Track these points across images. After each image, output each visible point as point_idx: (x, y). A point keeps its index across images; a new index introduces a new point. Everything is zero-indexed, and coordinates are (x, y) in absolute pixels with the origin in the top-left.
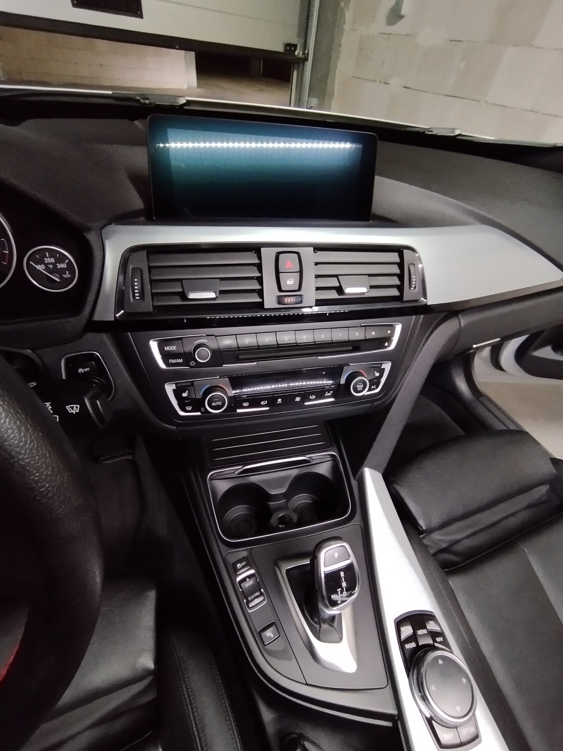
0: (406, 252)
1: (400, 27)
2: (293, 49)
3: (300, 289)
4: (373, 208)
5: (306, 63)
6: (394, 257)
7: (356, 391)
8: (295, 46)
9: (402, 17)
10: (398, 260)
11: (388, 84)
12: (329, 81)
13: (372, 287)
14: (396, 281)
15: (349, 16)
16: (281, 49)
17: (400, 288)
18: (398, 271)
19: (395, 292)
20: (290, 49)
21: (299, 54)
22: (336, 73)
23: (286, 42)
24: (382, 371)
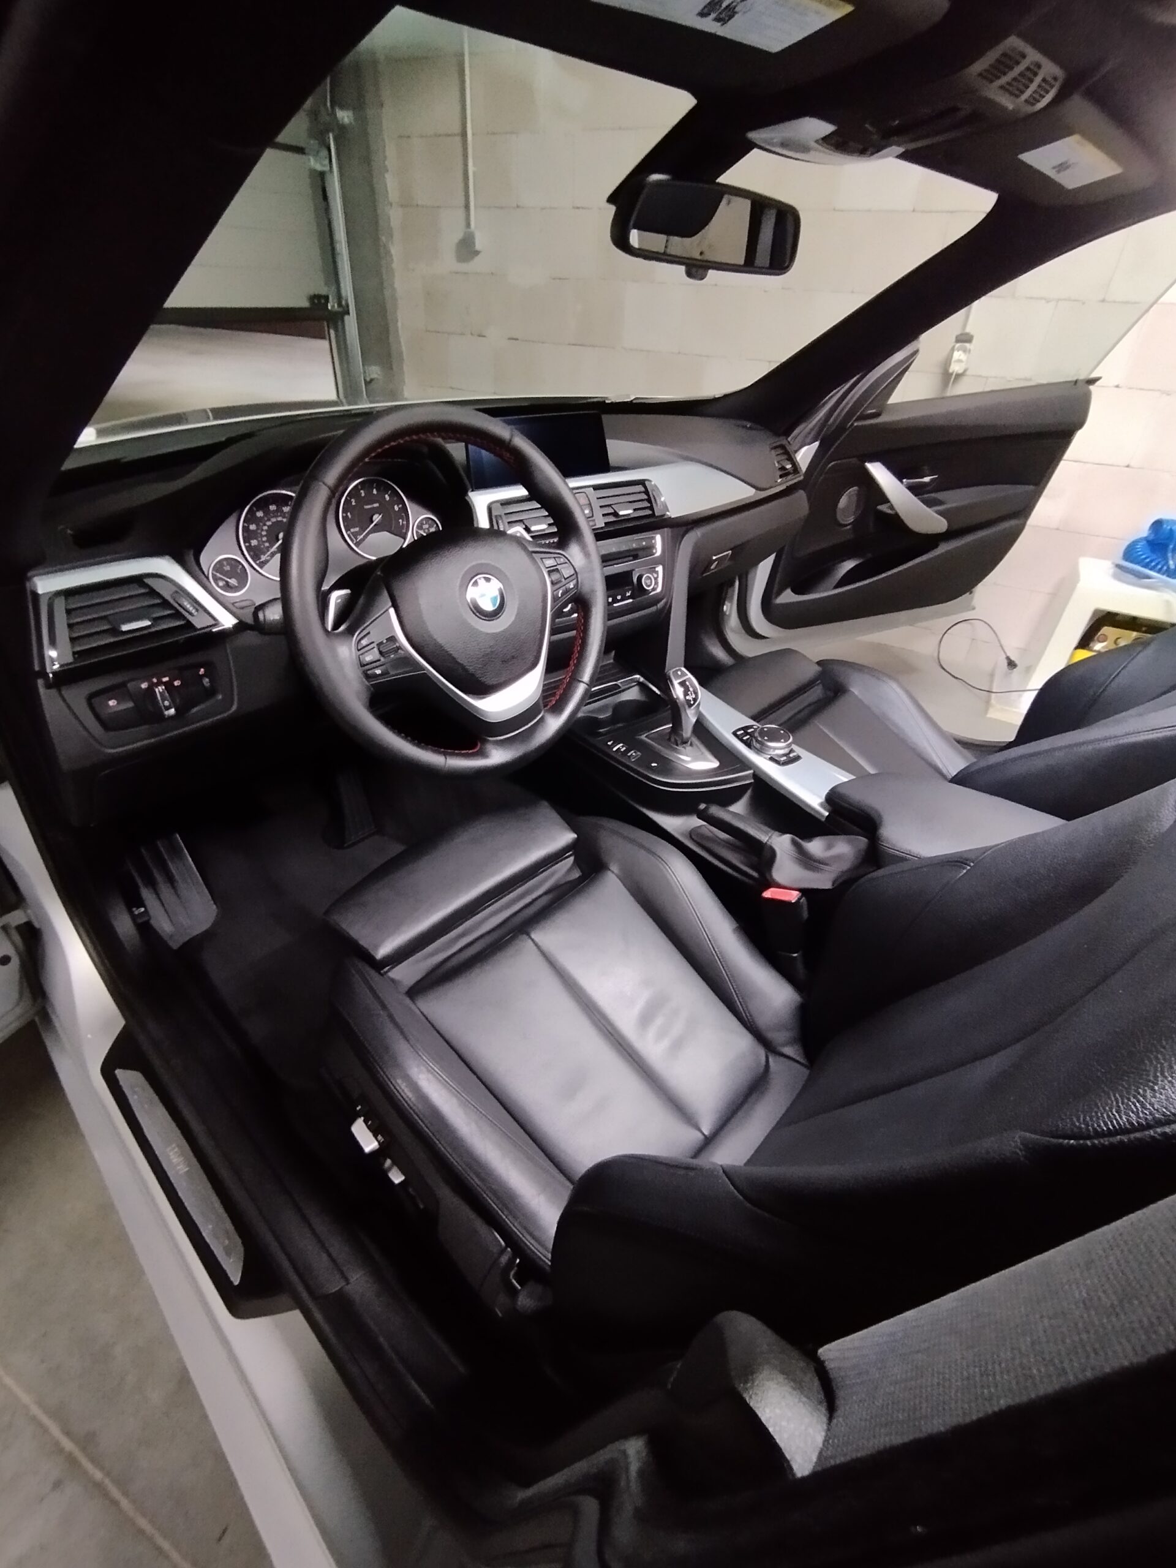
0: (646, 483)
1: (476, 265)
2: (323, 301)
3: (593, 516)
4: (610, 462)
5: (346, 317)
6: (640, 488)
7: (649, 586)
8: (327, 298)
9: (477, 253)
10: (643, 489)
11: (484, 336)
12: (391, 339)
13: (635, 510)
14: (647, 504)
15: (395, 250)
16: (305, 304)
17: (651, 508)
18: (646, 497)
19: (649, 512)
20: (319, 302)
21: (333, 306)
22: (397, 327)
23: (312, 293)
24: (657, 572)
